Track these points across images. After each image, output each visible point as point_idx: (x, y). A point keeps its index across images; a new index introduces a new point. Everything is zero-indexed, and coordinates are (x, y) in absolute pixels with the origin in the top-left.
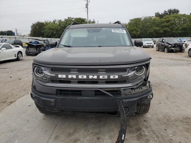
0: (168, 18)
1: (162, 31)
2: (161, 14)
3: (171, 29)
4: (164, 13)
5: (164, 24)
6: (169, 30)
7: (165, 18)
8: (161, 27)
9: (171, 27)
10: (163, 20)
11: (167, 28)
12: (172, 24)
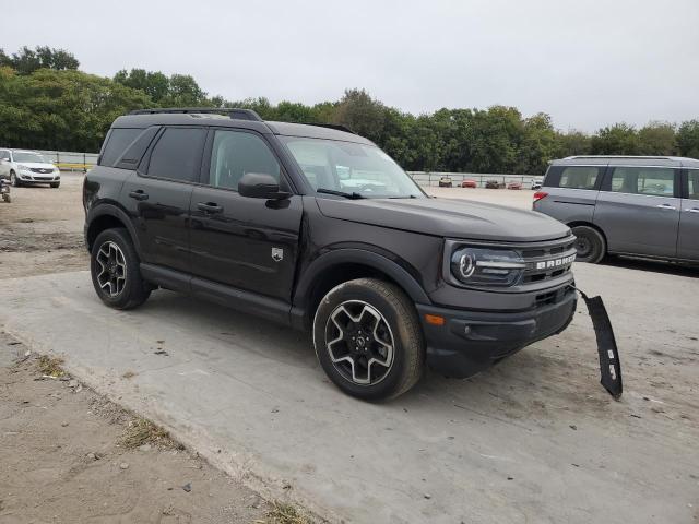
0: (53, 79)
1: (36, 126)
2: (11, 57)
3: (67, 121)
4: (24, 57)
5: (39, 100)
6: (63, 123)
7: (42, 79)
8: (31, 108)
9: (69, 115)
10: (32, 81)
11: (54, 116)
12: (71, 105)
